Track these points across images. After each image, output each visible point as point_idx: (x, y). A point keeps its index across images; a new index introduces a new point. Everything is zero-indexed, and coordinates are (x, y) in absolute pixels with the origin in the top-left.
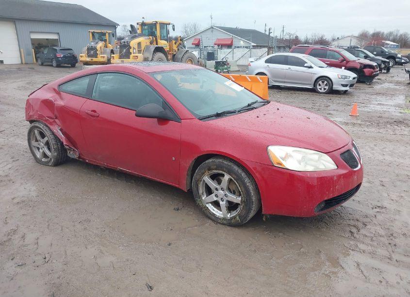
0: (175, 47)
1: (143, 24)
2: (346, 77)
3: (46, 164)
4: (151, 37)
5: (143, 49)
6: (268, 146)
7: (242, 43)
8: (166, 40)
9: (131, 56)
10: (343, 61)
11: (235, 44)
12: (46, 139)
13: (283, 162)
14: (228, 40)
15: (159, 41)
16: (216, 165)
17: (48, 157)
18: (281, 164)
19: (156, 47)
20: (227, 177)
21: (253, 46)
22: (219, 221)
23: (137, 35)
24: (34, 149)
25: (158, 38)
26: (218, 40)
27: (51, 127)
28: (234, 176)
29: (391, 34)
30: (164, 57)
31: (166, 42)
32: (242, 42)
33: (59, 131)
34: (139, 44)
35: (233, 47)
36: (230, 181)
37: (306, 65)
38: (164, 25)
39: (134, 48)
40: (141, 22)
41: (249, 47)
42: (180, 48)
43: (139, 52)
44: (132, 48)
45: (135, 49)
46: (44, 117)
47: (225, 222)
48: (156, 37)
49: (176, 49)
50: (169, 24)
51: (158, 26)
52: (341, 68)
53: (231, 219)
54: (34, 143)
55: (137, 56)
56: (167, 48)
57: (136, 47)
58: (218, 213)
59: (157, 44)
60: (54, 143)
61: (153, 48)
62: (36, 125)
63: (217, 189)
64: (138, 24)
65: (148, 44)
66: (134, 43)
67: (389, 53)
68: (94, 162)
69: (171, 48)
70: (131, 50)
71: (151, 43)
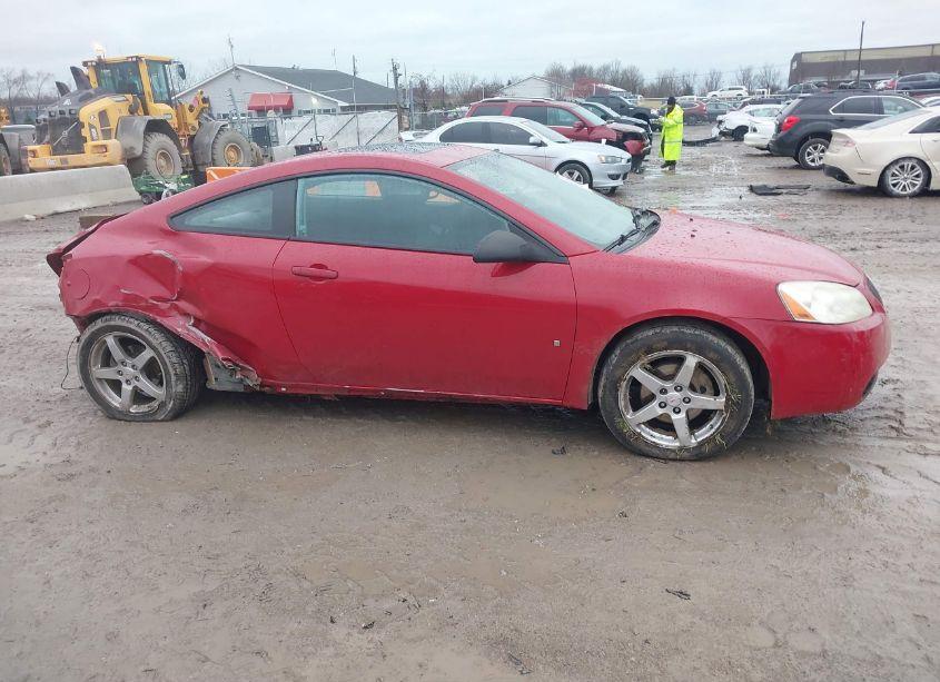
0: (191, 119)
1: (100, 65)
2: (614, 160)
3: (145, 418)
4: (129, 96)
5: (113, 125)
6: (778, 284)
7: (315, 103)
8: (169, 102)
9: (88, 145)
10: (581, 128)
11: (299, 104)
12: (147, 354)
13: (811, 311)
14: (281, 96)
15: (152, 105)
16: (666, 340)
17: (150, 399)
18: (806, 316)
19: (149, 121)
20: (692, 361)
21: (343, 108)
22: (672, 456)
23: (91, 91)
24: (98, 386)
25: (148, 99)
26: (255, 96)
27: (166, 322)
28: (711, 355)
29: (605, 69)
30: (171, 142)
31: (168, 107)
32: (314, 101)
33: (194, 329)
34: (103, 115)
35: (295, 112)
36: (700, 367)
37: (532, 140)
38: (157, 65)
39: (91, 126)
40: (95, 59)
41: (334, 110)
42: (204, 122)
43: (107, 134)
44: (86, 126)
45: (94, 127)
46: (142, 299)
47: (686, 454)
48: (141, 95)
49: (196, 124)
50: (169, 63)
51: (143, 69)
52: (600, 142)
53: (701, 444)
54: (99, 372)
55: (105, 147)
56: (173, 123)
57: (96, 122)
58: (664, 440)
59: (146, 113)
60: (174, 360)
61: (140, 123)
62: (112, 323)
63: (664, 391)
64: (85, 64)
65: (125, 113)
66: (88, 112)
67: (635, 108)
68: (307, 388)
69: (183, 123)
70: (85, 132)
71: (132, 111)
